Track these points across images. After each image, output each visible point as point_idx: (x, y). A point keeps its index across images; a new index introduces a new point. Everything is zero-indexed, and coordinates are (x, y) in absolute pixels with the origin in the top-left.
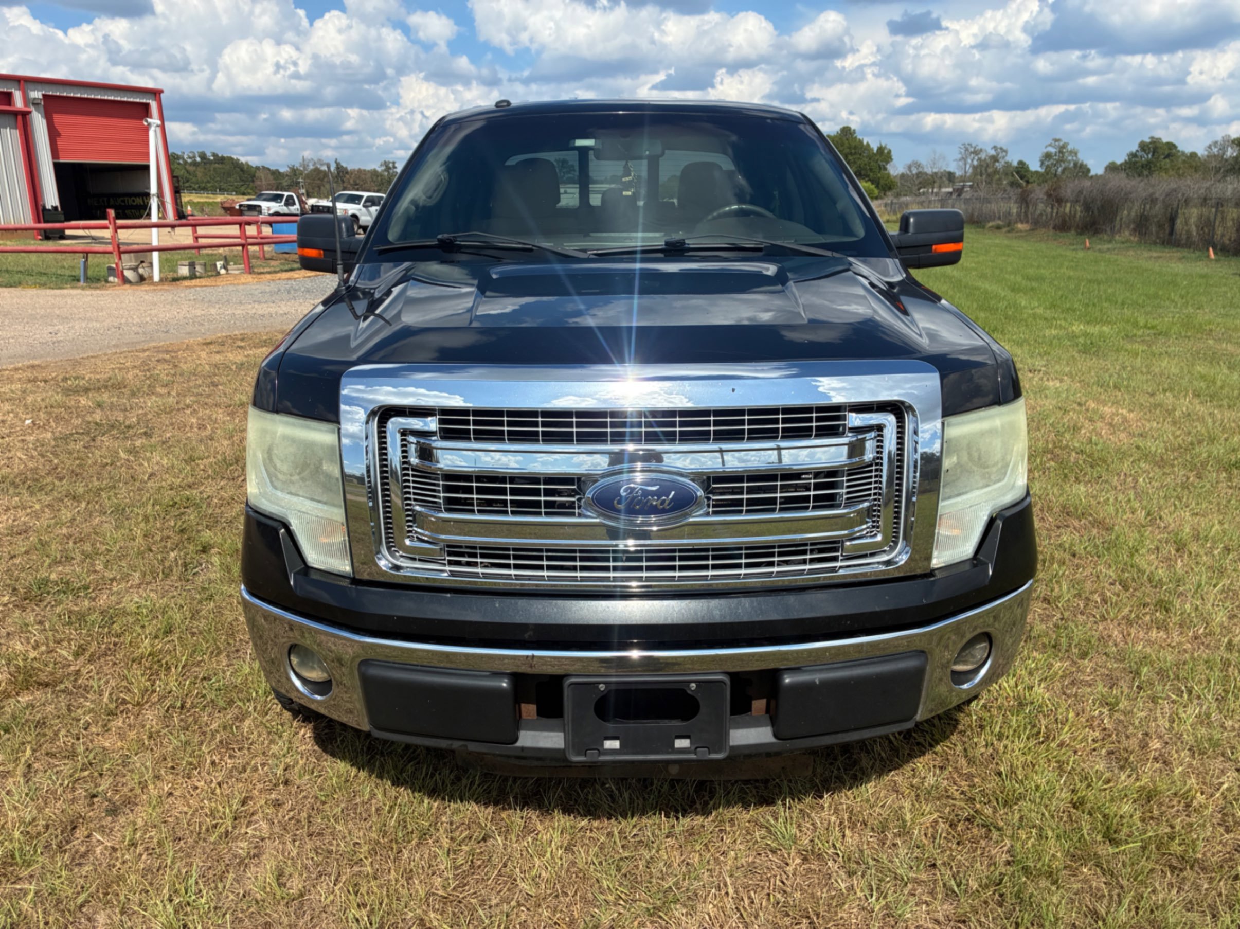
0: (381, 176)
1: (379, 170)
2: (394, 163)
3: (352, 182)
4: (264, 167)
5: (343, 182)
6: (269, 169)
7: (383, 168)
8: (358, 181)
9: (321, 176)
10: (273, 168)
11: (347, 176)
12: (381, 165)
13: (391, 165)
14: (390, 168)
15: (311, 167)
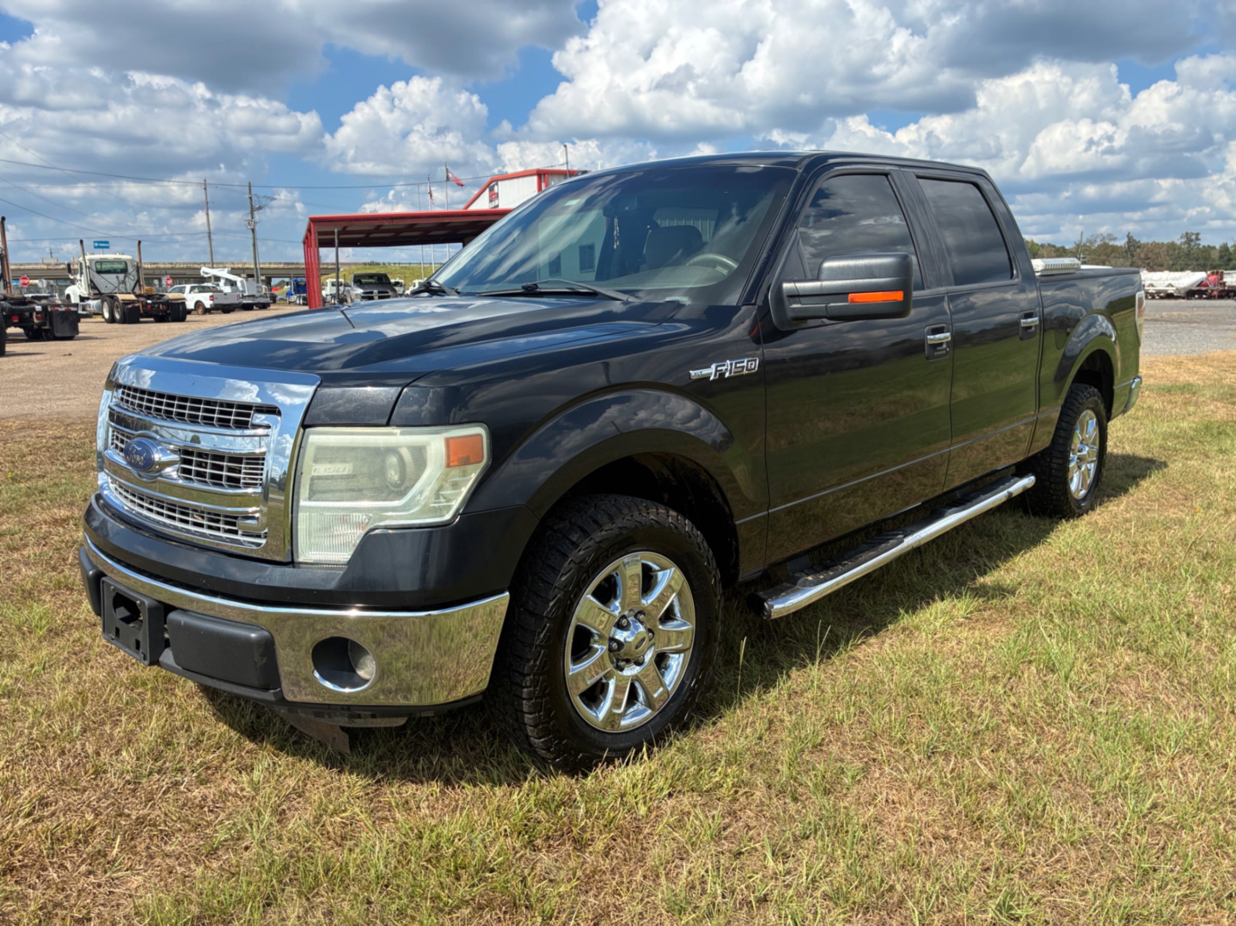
0: (1180, 248)
1: (1178, 242)
2: (1197, 234)
3: (1142, 256)
4: (1049, 245)
5: (1132, 256)
6: (1054, 246)
7: (1184, 240)
8: (1150, 255)
9: (1109, 251)
10: (1058, 245)
11: (1138, 250)
12: (1182, 237)
13: (1193, 237)
14: (1192, 241)
15: (1099, 242)
